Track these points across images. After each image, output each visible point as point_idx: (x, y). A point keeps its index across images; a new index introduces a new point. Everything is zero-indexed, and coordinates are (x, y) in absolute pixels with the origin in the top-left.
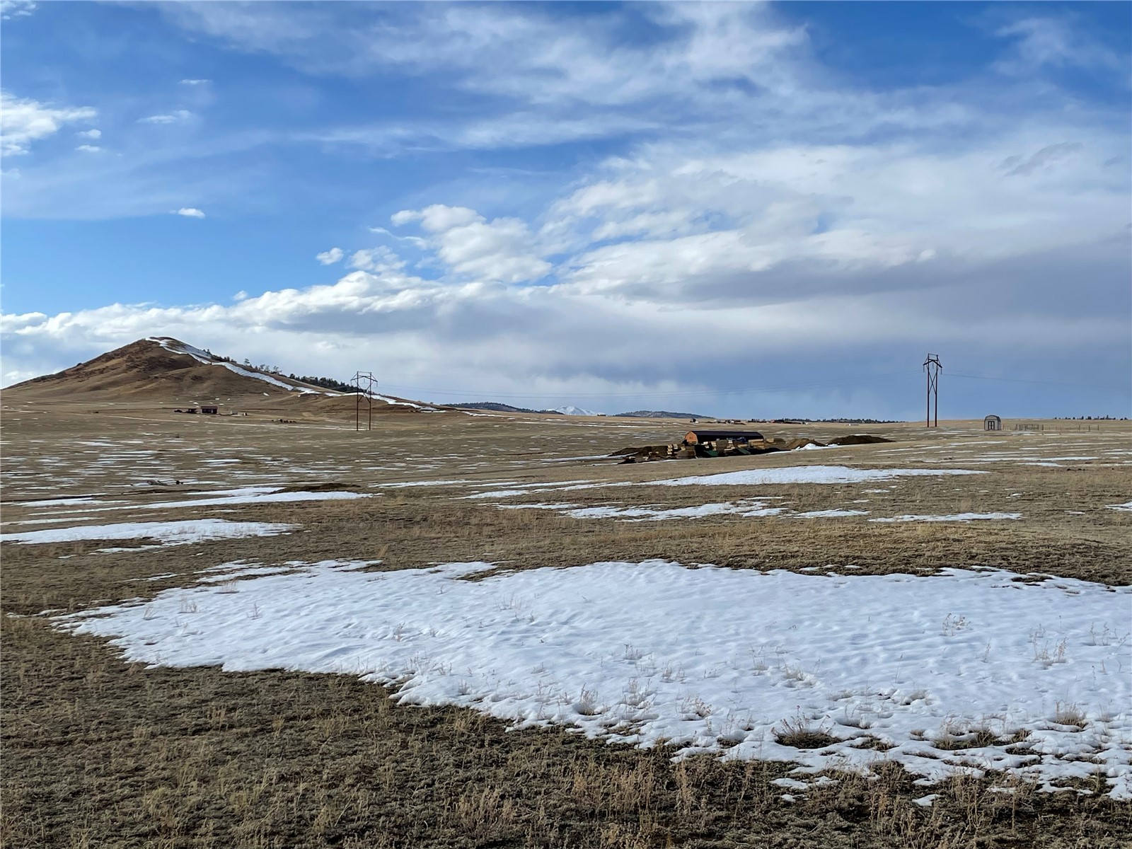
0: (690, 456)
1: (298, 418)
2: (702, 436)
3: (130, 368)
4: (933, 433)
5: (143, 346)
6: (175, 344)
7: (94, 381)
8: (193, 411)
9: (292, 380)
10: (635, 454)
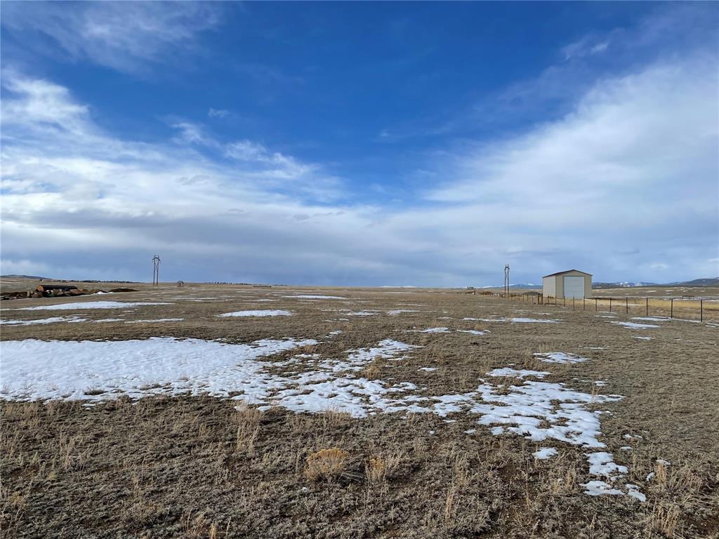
0: (39, 297)
2: (46, 288)
4: (156, 288)
10: (8, 296)
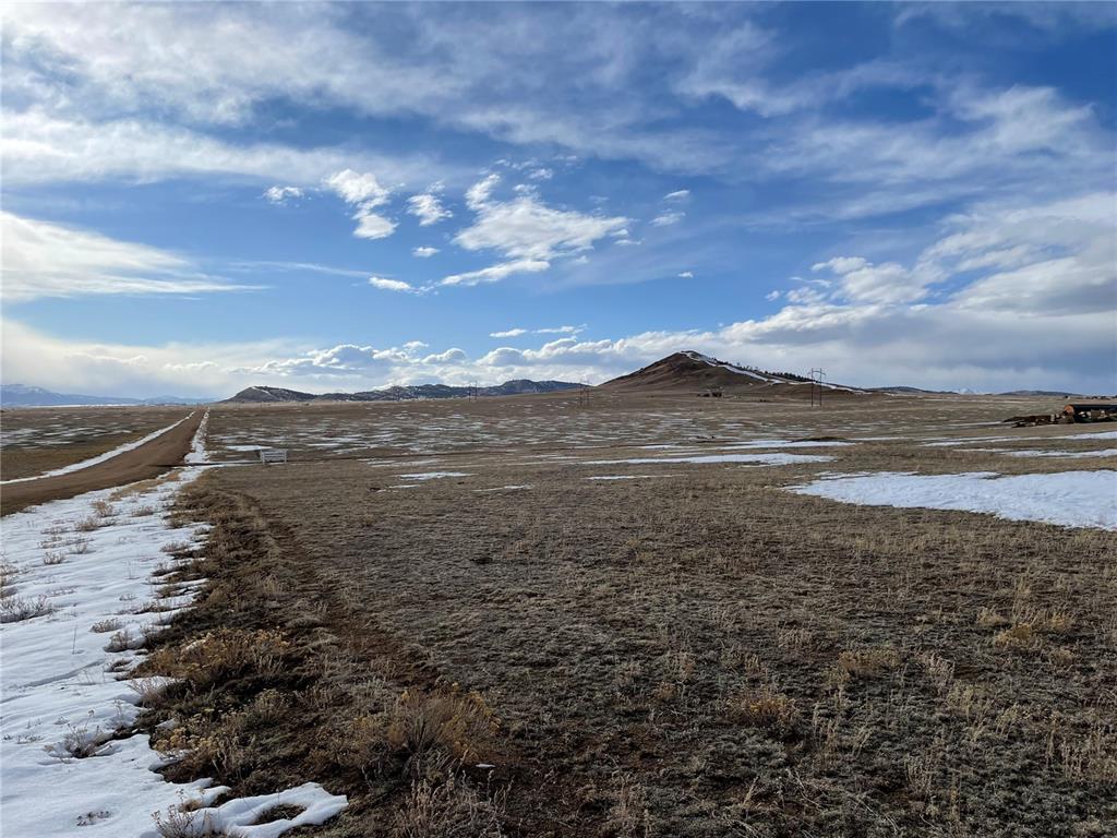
0: (1070, 422)
1: (771, 399)
2: (1078, 408)
3: (670, 370)
5: (677, 357)
6: (695, 355)
7: (651, 378)
8: (707, 395)
9: (766, 374)
10: (1022, 422)
